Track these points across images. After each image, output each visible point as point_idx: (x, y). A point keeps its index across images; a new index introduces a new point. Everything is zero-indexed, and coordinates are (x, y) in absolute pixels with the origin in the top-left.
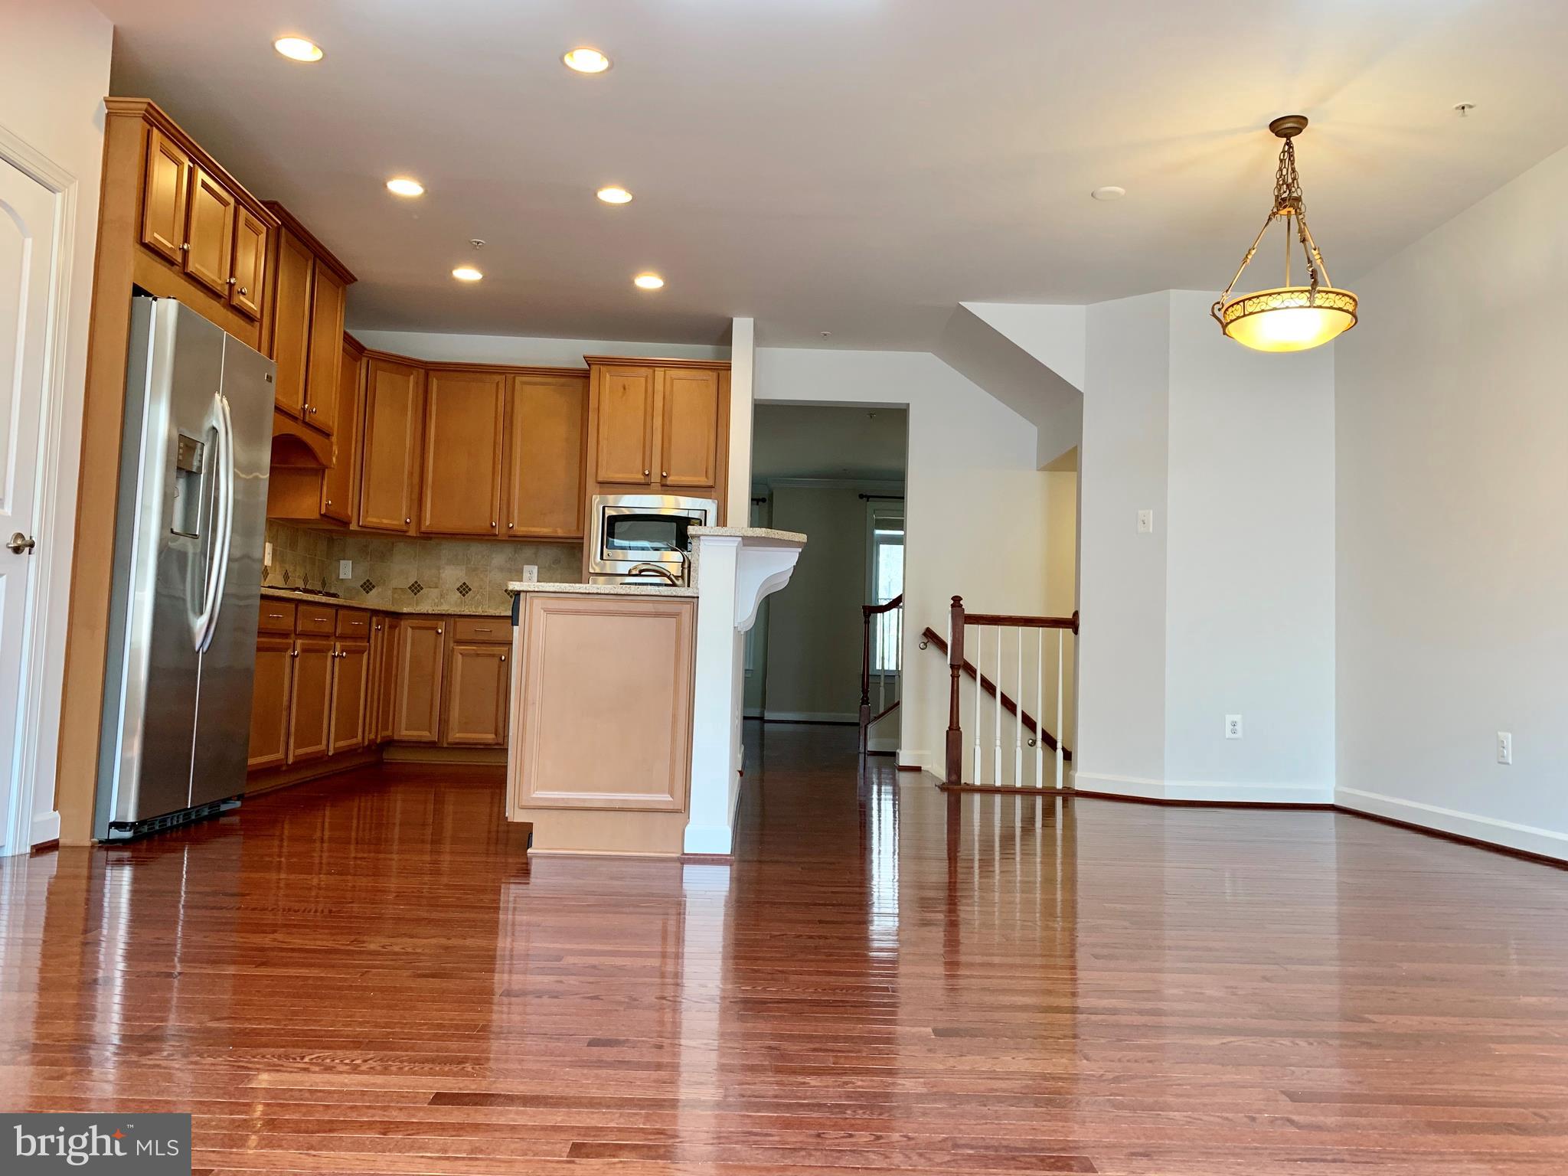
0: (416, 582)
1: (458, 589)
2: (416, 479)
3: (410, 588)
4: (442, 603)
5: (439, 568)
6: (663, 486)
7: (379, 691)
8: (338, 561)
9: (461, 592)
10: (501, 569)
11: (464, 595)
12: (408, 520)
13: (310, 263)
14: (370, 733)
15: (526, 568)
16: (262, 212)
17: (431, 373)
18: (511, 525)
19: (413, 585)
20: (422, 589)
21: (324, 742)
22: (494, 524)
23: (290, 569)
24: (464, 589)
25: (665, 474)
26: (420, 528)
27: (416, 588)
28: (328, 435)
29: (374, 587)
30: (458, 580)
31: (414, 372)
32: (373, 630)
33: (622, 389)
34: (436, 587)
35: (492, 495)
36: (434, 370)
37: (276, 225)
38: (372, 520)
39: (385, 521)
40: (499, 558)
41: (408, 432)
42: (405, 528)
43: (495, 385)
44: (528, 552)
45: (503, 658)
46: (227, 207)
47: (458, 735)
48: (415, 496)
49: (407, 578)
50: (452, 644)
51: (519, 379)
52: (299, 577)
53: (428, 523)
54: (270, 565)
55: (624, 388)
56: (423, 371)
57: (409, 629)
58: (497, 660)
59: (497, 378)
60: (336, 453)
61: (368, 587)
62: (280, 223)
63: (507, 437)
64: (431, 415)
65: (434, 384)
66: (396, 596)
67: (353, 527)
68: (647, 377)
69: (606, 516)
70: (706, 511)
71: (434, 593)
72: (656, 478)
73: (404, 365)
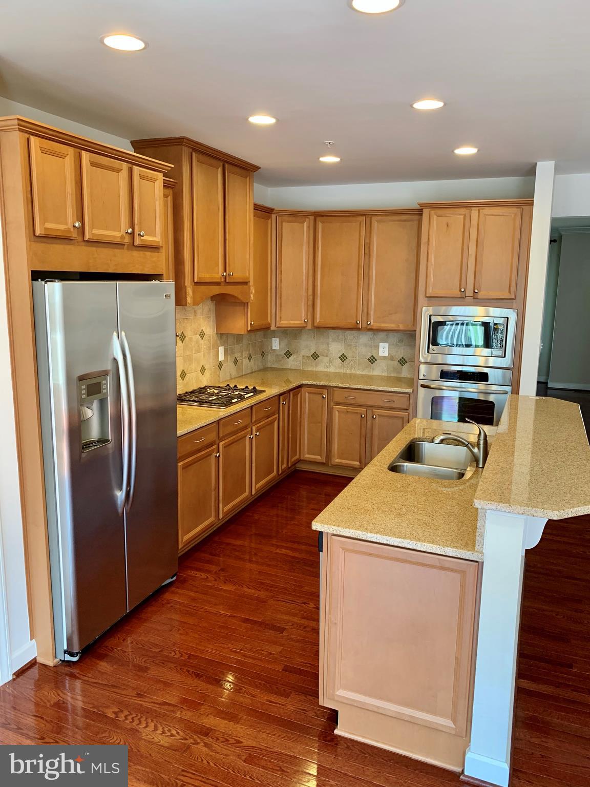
0: (315, 353)
1: (340, 358)
2: (310, 292)
3: (312, 356)
4: (330, 366)
5: (328, 344)
6: (474, 298)
7: (288, 436)
8: (271, 338)
9: (341, 360)
10: (366, 346)
11: (343, 361)
12: (306, 320)
13: (220, 170)
14: (282, 464)
15: (381, 345)
16: (155, 164)
17: (318, 219)
18: (369, 323)
19: (313, 354)
20: (318, 356)
21: (247, 490)
22: (358, 322)
23: (237, 355)
24: (343, 358)
25: (476, 291)
26: (314, 324)
27: (315, 356)
28: (246, 283)
29: (291, 355)
30: (339, 351)
31: (307, 220)
32: (281, 405)
33: (446, 226)
34: (327, 356)
35: (357, 302)
36: (319, 216)
37: (170, 169)
38: (284, 323)
39: (292, 322)
40: (364, 338)
41: (304, 260)
42: (304, 325)
43: (358, 224)
44: (382, 335)
45: (363, 416)
46: (120, 173)
47: (337, 460)
48: (310, 303)
49: (310, 350)
50: (332, 404)
51: (374, 219)
52: (245, 358)
53: (318, 321)
54: (223, 359)
55: (448, 226)
56: (313, 217)
57: (307, 394)
58: (360, 416)
59: (360, 218)
60: (254, 292)
61: (288, 354)
62: (173, 166)
63: (367, 261)
64: (318, 248)
65: (320, 226)
66: (304, 361)
67: (273, 328)
68: (465, 216)
69: (432, 321)
70: (508, 318)
71: (326, 359)
72: (469, 293)
73: (299, 215)
